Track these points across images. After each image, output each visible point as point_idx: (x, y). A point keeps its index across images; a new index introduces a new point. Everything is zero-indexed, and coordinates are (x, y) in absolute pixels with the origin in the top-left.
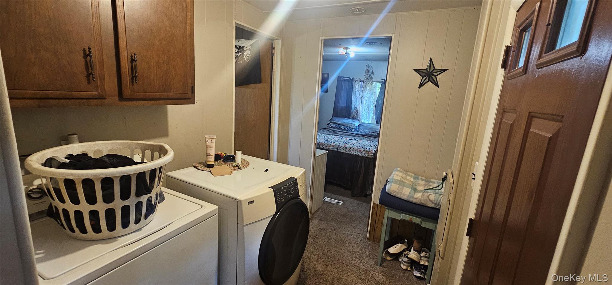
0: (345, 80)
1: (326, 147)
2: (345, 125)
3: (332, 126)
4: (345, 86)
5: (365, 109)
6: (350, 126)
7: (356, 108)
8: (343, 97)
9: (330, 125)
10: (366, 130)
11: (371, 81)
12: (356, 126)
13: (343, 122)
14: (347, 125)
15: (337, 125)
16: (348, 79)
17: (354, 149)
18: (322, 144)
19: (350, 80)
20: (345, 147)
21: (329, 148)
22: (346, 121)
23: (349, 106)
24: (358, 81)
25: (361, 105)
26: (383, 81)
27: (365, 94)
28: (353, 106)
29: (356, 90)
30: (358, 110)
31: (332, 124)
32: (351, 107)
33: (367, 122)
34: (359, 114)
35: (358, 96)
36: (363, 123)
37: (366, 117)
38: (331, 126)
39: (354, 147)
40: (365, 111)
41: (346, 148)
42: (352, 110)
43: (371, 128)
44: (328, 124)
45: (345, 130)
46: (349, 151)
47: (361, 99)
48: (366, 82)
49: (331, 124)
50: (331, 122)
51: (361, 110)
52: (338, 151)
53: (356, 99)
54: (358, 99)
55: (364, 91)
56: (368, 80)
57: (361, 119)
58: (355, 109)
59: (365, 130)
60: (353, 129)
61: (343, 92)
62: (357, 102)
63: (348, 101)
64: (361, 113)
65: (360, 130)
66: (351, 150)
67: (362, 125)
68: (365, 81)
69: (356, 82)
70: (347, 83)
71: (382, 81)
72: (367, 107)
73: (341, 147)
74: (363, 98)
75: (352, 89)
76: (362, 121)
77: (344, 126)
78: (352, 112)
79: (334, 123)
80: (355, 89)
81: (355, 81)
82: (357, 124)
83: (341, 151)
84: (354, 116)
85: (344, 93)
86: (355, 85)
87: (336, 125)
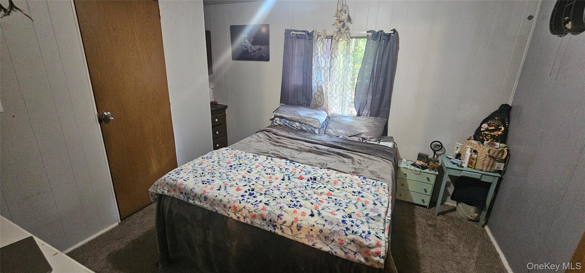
0: (298, 37)
1: (244, 218)
2: (301, 121)
3: (279, 122)
4: (298, 47)
5: (336, 89)
6: (312, 124)
7: (321, 87)
8: (296, 69)
9: (274, 120)
10: (341, 131)
11: (348, 34)
12: (321, 122)
13: (298, 116)
14: (305, 122)
15: (288, 122)
16: (304, 33)
17: (321, 231)
18: (235, 208)
19: (307, 34)
20: (295, 225)
21: (252, 222)
22: (303, 113)
23: (308, 84)
24: (322, 37)
25: (329, 83)
26: (370, 34)
27: (336, 62)
28: (314, 85)
29: (320, 55)
30: (324, 92)
31: (278, 119)
32: (312, 86)
33: (340, 113)
34: (326, 100)
35: (323, 65)
36: (334, 116)
37: (338, 105)
38: (276, 123)
39: (321, 227)
40: (336, 93)
41: (299, 228)
42: (313, 92)
43: (349, 127)
44: (271, 120)
45: (302, 130)
46: (308, 236)
47: (328, 71)
48: (337, 39)
49: (276, 119)
50: (276, 116)
51: (329, 91)
52: (275, 234)
53: (319, 72)
54: (323, 71)
55: (333, 56)
56: (342, 33)
57: (329, 108)
58: (318, 90)
59: (338, 130)
60: (315, 128)
61: (296, 58)
62: (321, 77)
63: (305, 75)
64: (329, 98)
65: (330, 131)
66: (312, 236)
67: (334, 121)
68: (334, 36)
69: (318, 40)
70: (302, 41)
71: (368, 34)
72: (339, 86)
73: (285, 222)
74: (332, 69)
75: (312, 53)
76: (332, 112)
77: (300, 123)
78: (313, 95)
79: (281, 118)
80: (317, 54)
81: (316, 37)
82: (322, 117)
83: (285, 235)
84: (318, 103)
85: (297, 61)
86: (318, 45)
87: (286, 122)
